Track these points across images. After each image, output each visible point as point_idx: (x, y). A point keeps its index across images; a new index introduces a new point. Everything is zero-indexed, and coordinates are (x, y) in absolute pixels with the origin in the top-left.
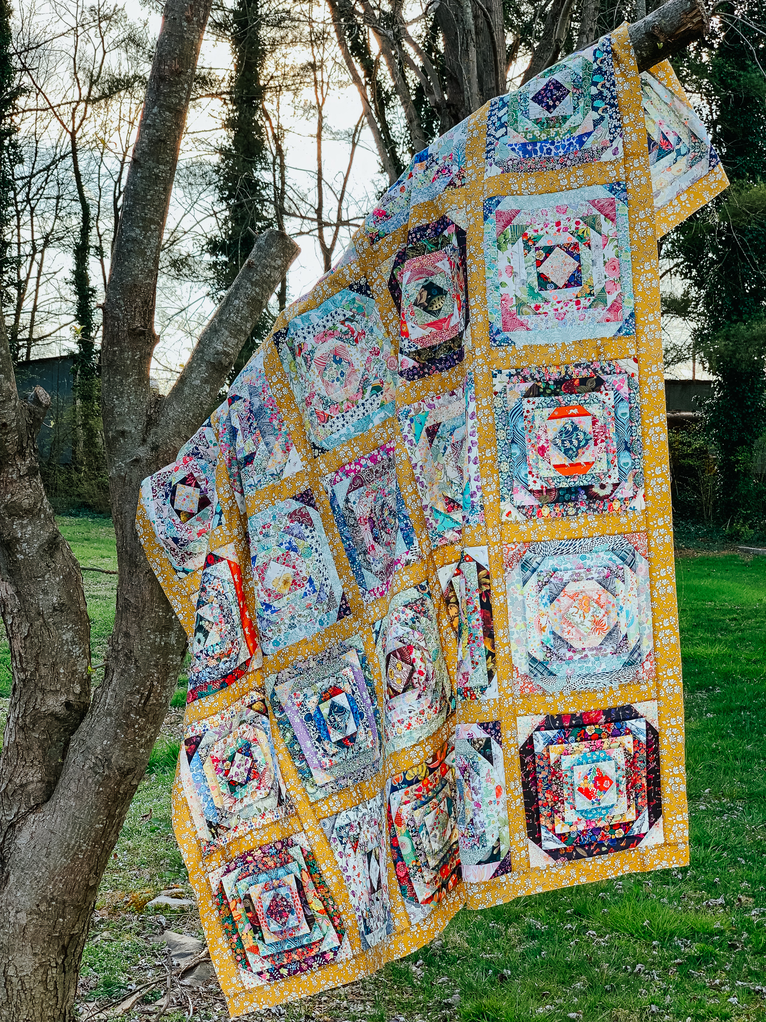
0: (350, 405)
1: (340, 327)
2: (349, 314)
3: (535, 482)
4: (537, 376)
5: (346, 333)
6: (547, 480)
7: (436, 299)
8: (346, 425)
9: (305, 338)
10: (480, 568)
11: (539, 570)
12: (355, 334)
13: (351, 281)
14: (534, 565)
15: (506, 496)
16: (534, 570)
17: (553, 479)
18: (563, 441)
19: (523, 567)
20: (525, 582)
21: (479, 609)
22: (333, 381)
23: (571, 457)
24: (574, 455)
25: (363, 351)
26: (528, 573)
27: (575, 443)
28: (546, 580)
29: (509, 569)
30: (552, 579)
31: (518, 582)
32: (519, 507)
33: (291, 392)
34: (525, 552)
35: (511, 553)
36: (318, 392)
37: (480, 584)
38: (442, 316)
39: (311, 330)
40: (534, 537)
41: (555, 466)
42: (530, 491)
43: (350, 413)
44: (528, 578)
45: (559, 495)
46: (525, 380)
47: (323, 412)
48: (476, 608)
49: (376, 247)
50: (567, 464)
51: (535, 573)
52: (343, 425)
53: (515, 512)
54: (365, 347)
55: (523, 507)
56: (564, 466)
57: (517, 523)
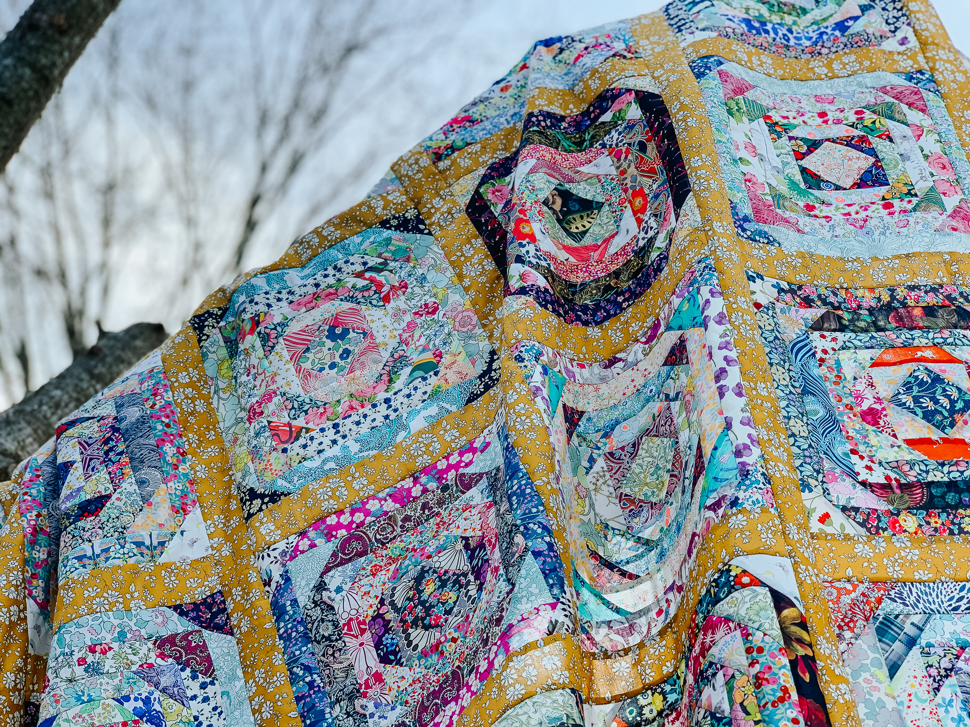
0: (355, 404)
1: (351, 281)
2: (373, 261)
3: (869, 468)
4: (832, 299)
5: (366, 289)
6: (897, 466)
7: (577, 216)
8: (341, 441)
9: (269, 306)
10: (780, 601)
11: (923, 641)
12: (386, 289)
13: (385, 215)
14: (909, 630)
15: (813, 482)
16: (911, 642)
17: (912, 464)
18: (916, 400)
19: (881, 632)
20: (893, 669)
21: (795, 696)
22: (322, 370)
23: (941, 427)
24: (946, 422)
25: (397, 315)
26: (898, 647)
27: (945, 402)
28: (945, 663)
29: (848, 634)
30: (960, 664)
31: (876, 663)
32: (844, 509)
33: (211, 412)
34: (879, 601)
35: (846, 599)
36: (286, 389)
37: (788, 638)
38: (587, 241)
39: (284, 296)
40: (895, 572)
41: (910, 442)
42: (864, 484)
43: (354, 418)
44: (901, 659)
45: (932, 496)
46: (807, 302)
47: (289, 425)
48: (785, 690)
49: (442, 165)
50: (934, 437)
51: (916, 650)
52: (334, 442)
53: (837, 517)
54: (403, 306)
55: (856, 510)
56: (928, 441)
57: (847, 538)
